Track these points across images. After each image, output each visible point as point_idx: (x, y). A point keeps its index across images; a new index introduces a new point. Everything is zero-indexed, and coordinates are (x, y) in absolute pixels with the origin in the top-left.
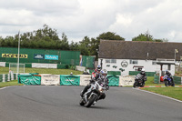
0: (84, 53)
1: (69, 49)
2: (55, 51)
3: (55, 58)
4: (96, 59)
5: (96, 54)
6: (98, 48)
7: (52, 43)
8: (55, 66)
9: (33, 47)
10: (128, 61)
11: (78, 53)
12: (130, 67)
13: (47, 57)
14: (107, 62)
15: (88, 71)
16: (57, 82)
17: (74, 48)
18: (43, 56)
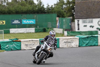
0: (61, 15)
1: (45, 13)
2: (31, 15)
3: (32, 22)
4: (73, 21)
5: (73, 15)
6: (73, 9)
7: (28, 7)
8: (32, 30)
9: (10, 12)
11: (55, 15)
13: (25, 22)
15: (66, 33)
17: (50, 11)
18: (21, 21)
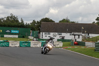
0: (33, 29)
1: (24, 27)
2: (17, 28)
3: (17, 32)
4: (40, 33)
5: (40, 30)
6: (40, 26)
7: (15, 23)
8: (17, 36)
9: (5, 26)
10: (57, 33)
11: (29, 29)
12: (58, 37)
13: (13, 31)
14: (45, 34)
15: (35, 39)
16: (18, 45)
17: (27, 26)
18: (10, 31)
